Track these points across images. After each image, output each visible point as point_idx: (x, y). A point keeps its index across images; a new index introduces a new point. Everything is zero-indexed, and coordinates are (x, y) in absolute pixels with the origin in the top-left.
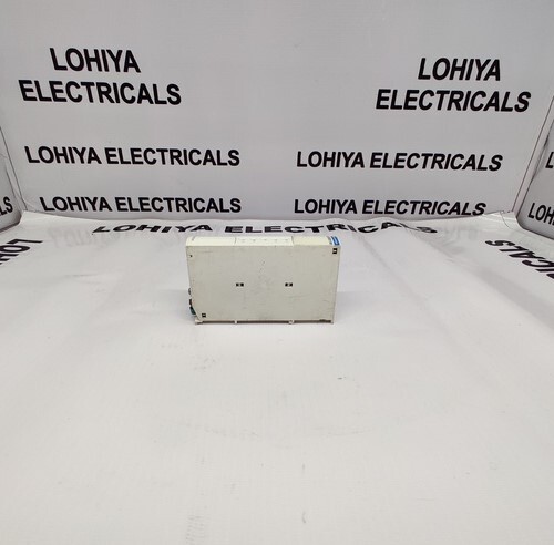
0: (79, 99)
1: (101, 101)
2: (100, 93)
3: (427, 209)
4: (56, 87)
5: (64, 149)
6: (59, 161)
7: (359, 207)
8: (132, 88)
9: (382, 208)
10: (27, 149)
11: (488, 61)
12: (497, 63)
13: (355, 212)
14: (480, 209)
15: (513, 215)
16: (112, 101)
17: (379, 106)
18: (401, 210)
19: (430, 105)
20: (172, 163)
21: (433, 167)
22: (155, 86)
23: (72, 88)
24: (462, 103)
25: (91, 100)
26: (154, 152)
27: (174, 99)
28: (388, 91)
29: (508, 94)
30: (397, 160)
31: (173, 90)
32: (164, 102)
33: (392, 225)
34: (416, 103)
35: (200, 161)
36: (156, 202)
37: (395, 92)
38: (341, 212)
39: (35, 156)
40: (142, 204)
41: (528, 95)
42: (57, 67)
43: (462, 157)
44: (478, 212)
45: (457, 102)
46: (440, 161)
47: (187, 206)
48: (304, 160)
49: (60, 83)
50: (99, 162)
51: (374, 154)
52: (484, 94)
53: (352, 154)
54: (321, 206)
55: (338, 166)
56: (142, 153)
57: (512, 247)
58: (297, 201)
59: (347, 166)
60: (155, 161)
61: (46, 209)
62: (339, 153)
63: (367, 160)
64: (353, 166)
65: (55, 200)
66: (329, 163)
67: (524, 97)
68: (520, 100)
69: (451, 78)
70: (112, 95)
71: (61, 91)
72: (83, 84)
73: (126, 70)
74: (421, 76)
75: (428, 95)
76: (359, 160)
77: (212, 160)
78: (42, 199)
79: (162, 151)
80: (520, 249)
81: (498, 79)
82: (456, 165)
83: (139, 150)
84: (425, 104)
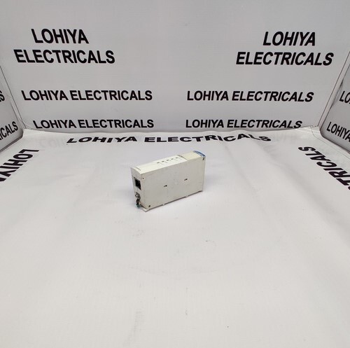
0: (52, 61)
1: (66, 62)
2: (65, 57)
3: (266, 125)
4: (37, 53)
5: (45, 91)
6: (42, 99)
7: (225, 124)
8: (84, 53)
9: (239, 124)
10: (23, 92)
11: (308, 33)
12: (313, 34)
13: (223, 127)
14: (299, 124)
15: (318, 128)
16: (72, 62)
17: (238, 63)
18: (251, 125)
19: (270, 61)
20: (111, 99)
21: (270, 100)
22: (98, 52)
23: (47, 54)
24: (290, 60)
25: (59, 61)
26: (100, 93)
27: (111, 60)
28: (244, 53)
29: (319, 54)
30: (249, 96)
31: (109, 54)
32: (105, 62)
33: (245, 136)
34: (261, 61)
35: (128, 98)
36: (103, 122)
37: (248, 53)
38: (214, 126)
39: (28, 96)
40: (94, 124)
41: (332, 55)
42: (37, 41)
43: (289, 93)
44: (297, 126)
45: (287, 59)
46: (275, 96)
47: (121, 124)
48: (192, 96)
49: (39, 51)
50: (67, 99)
51: (235, 92)
52: (304, 54)
53: (221, 92)
54: (202, 123)
55: (212, 99)
56: (92, 93)
57: (313, 152)
58: (187, 121)
59: (218, 99)
60: (100, 98)
61: (37, 127)
62: (213, 92)
63: (230, 96)
64: (221, 99)
65: (42, 122)
66: (207, 98)
67: (329, 56)
68: (327, 58)
69: (284, 44)
70: (72, 58)
71: (40, 56)
72: (54, 51)
73: (80, 42)
74: (265, 44)
75: (269, 55)
76: (225, 96)
77: (135, 97)
78: (34, 122)
79: (105, 92)
80: (318, 153)
81: (313, 45)
82: (285, 98)
83: (91, 91)
84: (267, 61)
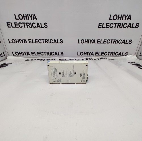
0: (22, 27)
1: (27, 27)
2: (27, 25)
3: (112, 54)
4: (16, 24)
5: (18, 40)
6: (17, 43)
7: (94, 54)
8: (35, 24)
9: (100, 54)
10: (9, 40)
11: (128, 15)
12: (130, 16)
13: (93, 55)
14: (127, 54)
15: (136, 55)
16: (30, 27)
17: (99, 27)
18: (105, 54)
19: (112, 27)
20: (46, 43)
21: (114, 43)
22: (41, 23)
23: (20, 24)
24: (121, 26)
25: (25, 27)
26: (41, 40)
27: (46, 26)
28: (101, 23)
29: (133, 24)
30: (104, 41)
31: (45, 24)
32: (43, 27)
33: (103, 58)
34: (109, 26)
35: (53, 42)
36: (42, 53)
37: (103, 23)
38: (89, 55)
39: (11, 42)
40: (38, 54)
41: (139, 24)
42: (16, 19)
43: (121, 40)
44: (126, 55)
45: (120, 26)
46: (115, 41)
47: (50, 54)
48: (80, 42)
49: (17, 23)
50: (27, 43)
51: (98, 40)
52: (127, 24)
53: (92, 40)
54: (84, 54)
55: (88, 43)
56: (38, 40)
57: (135, 64)
58: (78, 52)
59: (91, 43)
60: (41, 42)
61: (14, 55)
62: (89, 40)
63: (96, 41)
64: (92, 43)
65: (16, 53)
66: (86, 42)
67: (138, 24)
68: (136, 25)
69: (118, 20)
70: (30, 26)
71: (17, 25)
72: (23, 23)
73: (33, 19)
74: (110, 19)
75: (112, 24)
76: (94, 41)
77: (56, 42)
78: (12, 53)
79: (43, 40)
80: (137, 64)
81: (130, 20)
82: (120, 42)
83: (37, 40)
84: (111, 26)
